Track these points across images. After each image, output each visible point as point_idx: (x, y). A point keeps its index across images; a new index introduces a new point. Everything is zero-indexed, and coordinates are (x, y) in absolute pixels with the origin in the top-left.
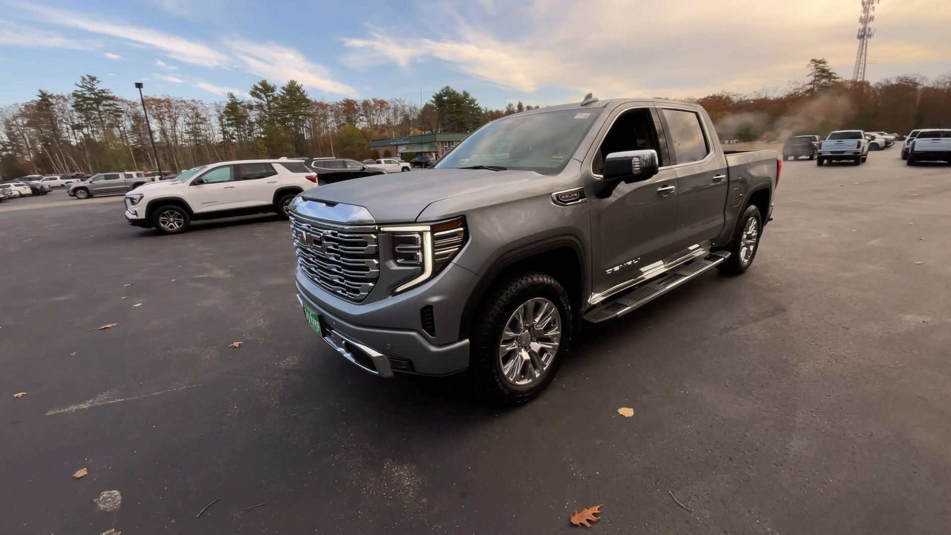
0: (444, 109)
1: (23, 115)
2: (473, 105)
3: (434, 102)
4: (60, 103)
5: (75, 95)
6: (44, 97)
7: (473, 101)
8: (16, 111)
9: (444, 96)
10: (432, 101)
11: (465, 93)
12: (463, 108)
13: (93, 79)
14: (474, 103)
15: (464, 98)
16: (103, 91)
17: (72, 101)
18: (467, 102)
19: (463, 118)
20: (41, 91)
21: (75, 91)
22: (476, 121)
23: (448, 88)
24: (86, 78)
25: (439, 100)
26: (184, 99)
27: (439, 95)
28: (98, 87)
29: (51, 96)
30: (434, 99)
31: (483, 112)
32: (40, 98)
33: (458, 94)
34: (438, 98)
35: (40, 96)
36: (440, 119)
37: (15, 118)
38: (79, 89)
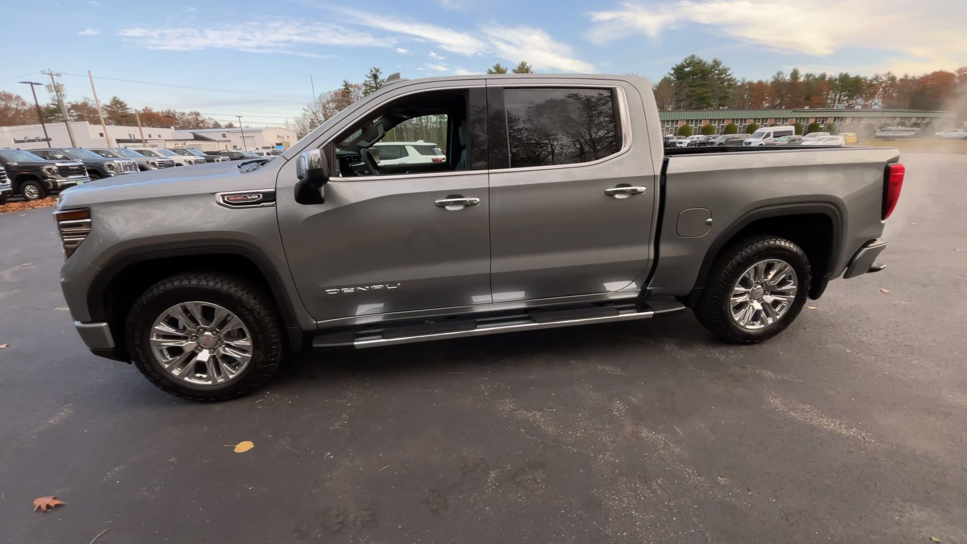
0: (683, 82)
1: (333, 101)
2: (724, 76)
3: (672, 75)
4: (355, 91)
5: (365, 85)
6: (347, 86)
7: (725, 71)
8: (329, 98)
9: (686, 67)
10: (670, 74)
11: (715, 61)
12: (709, 80)
13: (377, 71)
14: (725, 73)
15: (713, 67)
17: (364, 88)
18: (717, 72)
19: (707, 92)
20: (345, 82)
21: (365, 81)
22: (724, 94)
23: (693, 56)
24: (373, 70)
25: (679, 72)
27: (680, 66)
29: (352, 86)
30: (672, 72)
31: (739, 84)
32: (344, 87)
33: (705, 63)
34: (679, 71)
35: (344, 86)
36: (676, 94)
37: (328, 103)
38: (368, 79)
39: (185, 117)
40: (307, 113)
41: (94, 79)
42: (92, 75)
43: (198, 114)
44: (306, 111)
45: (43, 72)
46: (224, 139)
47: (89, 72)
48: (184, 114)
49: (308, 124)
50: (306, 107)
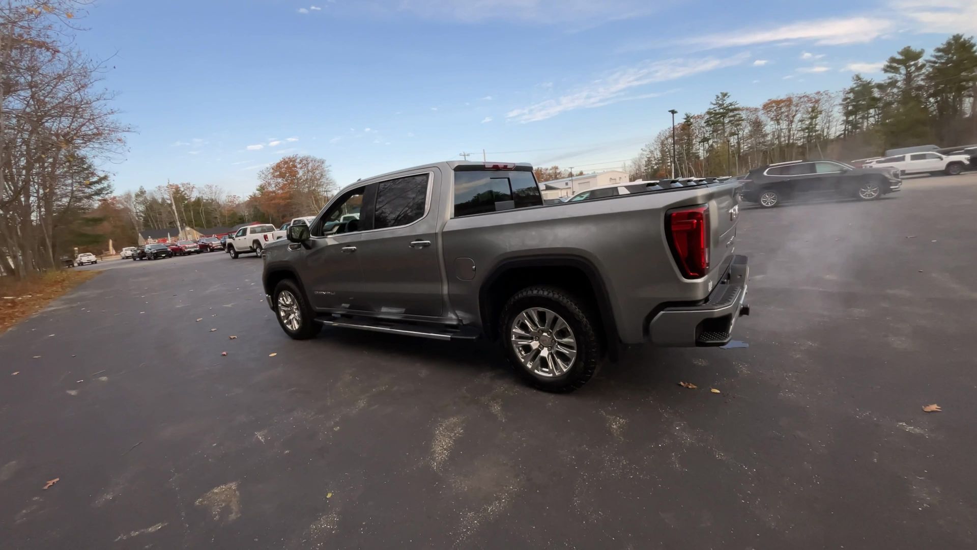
4: (697, 121)
5: (708, 113)
6: (688, 119)
8: (668, 134)
13: (725, 95)
16: (731, 104)
17: (706, 118)
20: (686, 115)
21: (709, 109)
24: (720, 95)
26: (808, 93)
28: (728, 101)
29: (693, 117)
35: (685, 119)
37: (667, 139)
38: (712, 106)
39: (548, 172)
40: (644, 153)
41: (486, 155)
42: (485, 152)
43: (556, 168)
44: (643, 151)
45: (460, 155)
46: (567, 187)
47: (484, 150)
48: (547, 169)
49: (644, 163)
50: (644, 148)
